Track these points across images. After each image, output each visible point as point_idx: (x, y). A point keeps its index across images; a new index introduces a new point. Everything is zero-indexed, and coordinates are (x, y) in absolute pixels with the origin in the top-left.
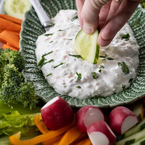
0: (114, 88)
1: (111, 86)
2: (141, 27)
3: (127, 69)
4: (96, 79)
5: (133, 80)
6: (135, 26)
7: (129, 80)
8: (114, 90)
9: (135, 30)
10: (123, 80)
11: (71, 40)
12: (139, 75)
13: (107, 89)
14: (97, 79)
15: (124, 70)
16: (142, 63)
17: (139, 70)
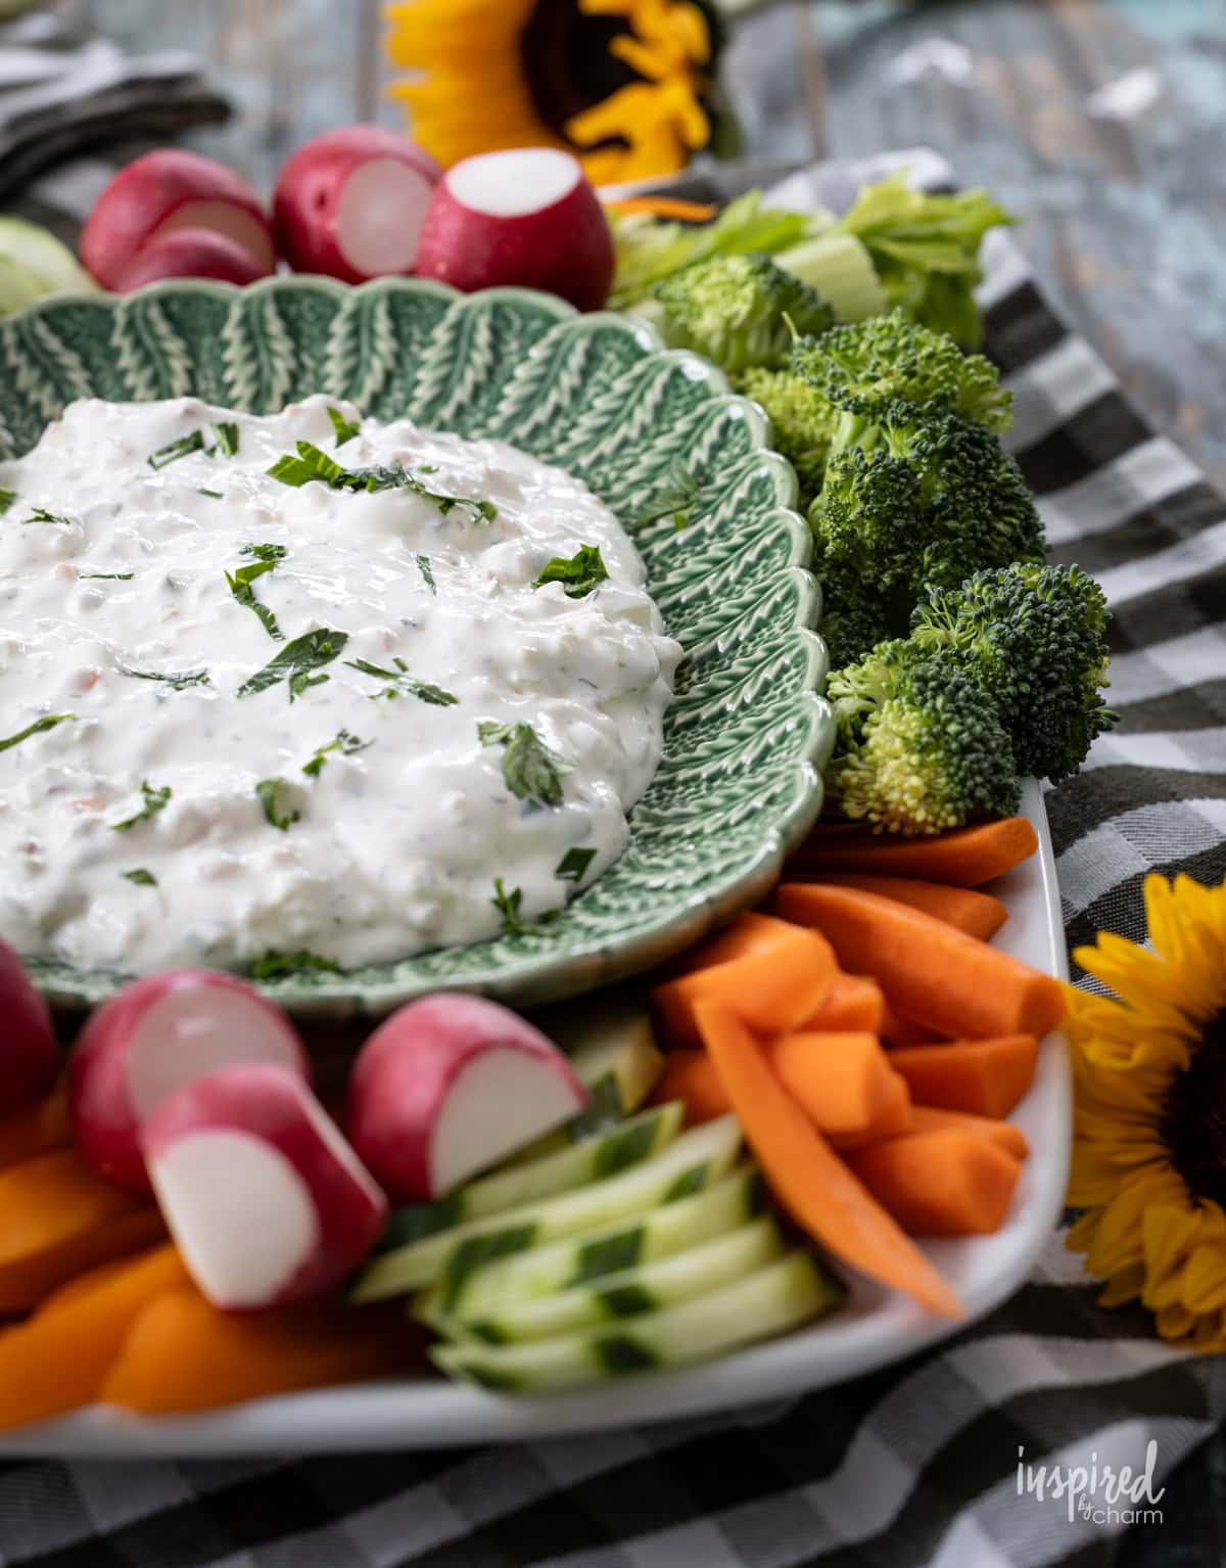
0: (422, 894)
1: (402, 879)
2: (708, 524)
3: (545, 772)
4: (284, 826)
5: (595, 867)
6: (663, 524)
7: (557, 860)
8: (420, 913)
9: (658, 547)
10: (508, 849)
11: (128, 577)
12: (647, 837)
13: (364, 906)
14: (292, 826)
15: (521, 778)
16: (682, 757)
17: (652, 806)
